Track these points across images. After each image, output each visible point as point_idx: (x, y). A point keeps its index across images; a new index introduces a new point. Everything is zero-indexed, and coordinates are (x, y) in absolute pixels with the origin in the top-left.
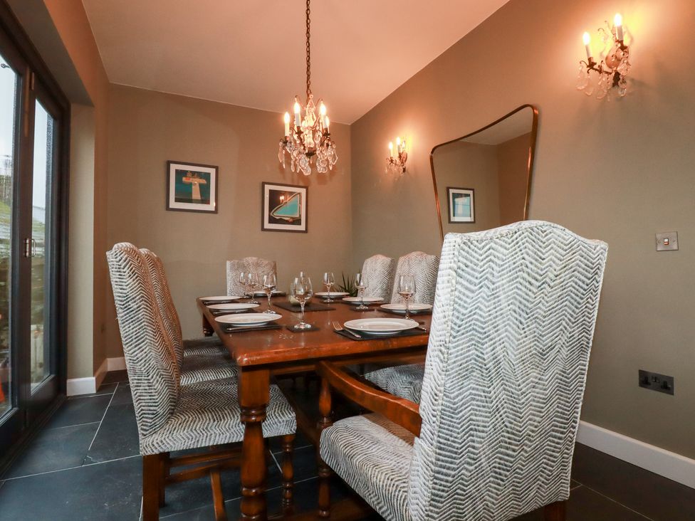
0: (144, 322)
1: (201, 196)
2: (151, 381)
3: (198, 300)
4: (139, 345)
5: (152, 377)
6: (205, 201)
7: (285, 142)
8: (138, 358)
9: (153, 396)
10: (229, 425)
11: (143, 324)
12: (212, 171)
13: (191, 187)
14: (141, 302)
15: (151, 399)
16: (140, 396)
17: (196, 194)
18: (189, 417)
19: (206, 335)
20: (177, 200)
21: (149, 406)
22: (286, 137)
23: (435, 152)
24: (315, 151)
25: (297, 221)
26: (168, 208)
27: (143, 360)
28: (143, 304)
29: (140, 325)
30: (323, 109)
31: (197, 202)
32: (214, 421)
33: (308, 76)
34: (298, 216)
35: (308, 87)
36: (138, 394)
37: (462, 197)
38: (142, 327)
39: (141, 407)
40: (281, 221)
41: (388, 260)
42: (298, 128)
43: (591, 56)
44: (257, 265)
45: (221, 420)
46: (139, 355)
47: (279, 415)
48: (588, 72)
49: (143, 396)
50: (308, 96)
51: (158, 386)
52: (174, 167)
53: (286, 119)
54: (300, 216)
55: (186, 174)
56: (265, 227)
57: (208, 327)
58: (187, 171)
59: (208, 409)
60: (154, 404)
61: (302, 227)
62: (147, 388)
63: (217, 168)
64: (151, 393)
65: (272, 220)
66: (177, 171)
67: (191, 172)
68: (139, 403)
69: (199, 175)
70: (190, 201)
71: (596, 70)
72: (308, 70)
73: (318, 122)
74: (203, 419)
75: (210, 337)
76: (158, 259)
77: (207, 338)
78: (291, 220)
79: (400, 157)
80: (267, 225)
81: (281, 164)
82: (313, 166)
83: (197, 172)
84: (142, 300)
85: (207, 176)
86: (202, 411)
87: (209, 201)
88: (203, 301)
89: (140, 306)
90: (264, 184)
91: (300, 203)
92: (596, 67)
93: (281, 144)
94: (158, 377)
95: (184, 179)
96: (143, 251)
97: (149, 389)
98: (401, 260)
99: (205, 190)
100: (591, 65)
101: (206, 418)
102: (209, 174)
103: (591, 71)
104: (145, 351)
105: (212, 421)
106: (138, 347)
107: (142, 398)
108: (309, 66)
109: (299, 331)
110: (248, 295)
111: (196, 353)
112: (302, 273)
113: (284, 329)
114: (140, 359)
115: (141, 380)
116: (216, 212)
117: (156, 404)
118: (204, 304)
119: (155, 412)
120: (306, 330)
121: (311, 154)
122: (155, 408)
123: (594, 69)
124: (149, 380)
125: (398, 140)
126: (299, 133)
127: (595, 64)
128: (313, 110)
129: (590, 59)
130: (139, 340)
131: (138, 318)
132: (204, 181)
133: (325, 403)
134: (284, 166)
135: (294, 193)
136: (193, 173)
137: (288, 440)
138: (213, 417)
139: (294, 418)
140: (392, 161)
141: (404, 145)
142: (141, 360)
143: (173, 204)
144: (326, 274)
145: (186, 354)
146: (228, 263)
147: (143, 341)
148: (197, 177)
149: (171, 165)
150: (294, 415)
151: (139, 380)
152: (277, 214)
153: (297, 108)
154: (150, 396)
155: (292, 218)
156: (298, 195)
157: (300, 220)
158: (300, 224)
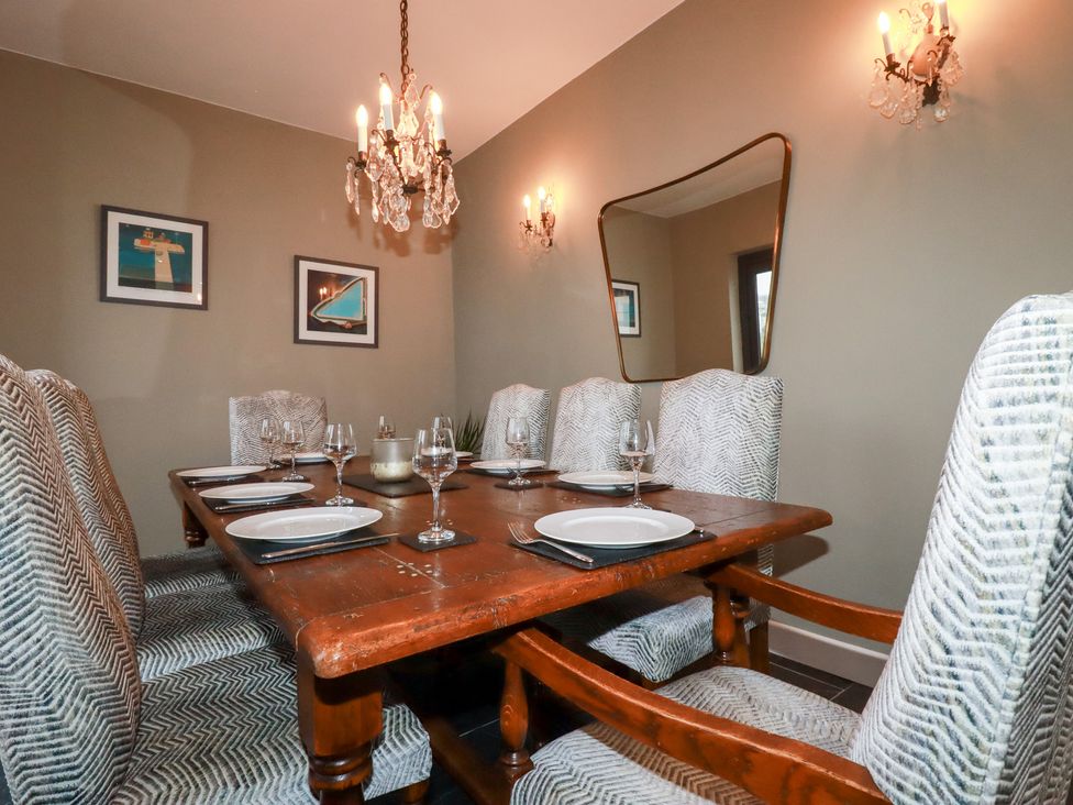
0: (30, 558)
1: (173, 277)
2: (58, 714)
3: (172, 475)
4: (15, 622)
5: (60, 705)
6: (183, 285)
7: (361, 164)
8: (14, 660)
9: (64, 752)
10: (277, 789)
11: (27, 566)
12: (197, 232)
13: (153, 258)
14: (19, 504)
15: (58, 763)
16: (23, 759)
17: (163, 272)
18: (170, 787)
19: (192, 544)
20: (123, 282)
21: (53, 781)
22: (360, 154)
23: (607, 210)
24: (422, 182)
25: (360, 328)
26: (103, 297)
27: (32, 662)
28: (28, 510)
29: (17, 568)
30: (436, 104)
31: (165, 286)
32: (237, 786)
33: (405, 39)
34: (361, 318)
35: (404, 58)
36: (19, 754)
37: (622, 295)
38: (26, 572)
39: (28, 786)
40: (330, 327)
41: (538, 394)
42: (389, 133)
43: (892, 52)
44: (291, 405)
45: (254, 781)
46: (18, 651)
47: (395, 745)
48: (887, 79)
49: (34, 757)
50: (405, 76)
51: (78, 725)
52: (115, 219)
53: (361, 117)
54: (365, 318)
55: (142, 233)
56: (301, 337)
57: (197, 527)
58: (144, 228)
59: (218, 754)
60: (69, 773)
61: (369, 338)
62: (47, 734)
63: (205, 225)
64: (59, 745)
65: (314, 325)
66: (122, 226)
67: (153, 229)
68: (25, 778)
69: (170, 236)
70: (151, 284)
71: (899, 75)
72: (404, 29)
73: (423, 129)
74: (207, 788)
75: (199, 549)
76: (79, 393)
77: (194, 550)
78: (349, 325)
79: (544, 219)
80: (305, 334)
81: (352, 205)
82: (415, 215)
83: (164, 231)
84: (25, 501)
85: (186, 239)
86: (204, 764)
87: (191, 286)
88: (187, 480)
89: (17, 517)
90: (297, 259)
91: (365, 296)
92: (897, 70)
93: (350, 166)
94: (77, 701)
95: (137, 242)
96: (36, 376)
97: (53, 737)
98: (566, 393)
99: (181, 265)
100: (892, 67)
101: (214, 781)
102: (189, 236)
103: (891, 76)
104: (34, 637)
105: (231, 787)
106: (14, 629)
107: (30, 763)
108: (405, 20)
109: (431, 549)
110: (276, 462)
111: (171, 589)
112: (382, 418)
113: (394, 544)
114: (22, 659)
115: (27, 715)
116: (204, 306)
117: (75, 773)
118: (187, 485)
119: (73, 793)
120: (445, 546)
121: (413, 189)
122: (71, 783)
123: (894, 73)
124: (50, 712)
125: (541, 192)
126: (391, 143)
127: (898, 65)
128: (413, 106)
129: (889, 58)
130: (15, 610)
131: (11, 551)
132: (178, 249)
133: (514, 717)
134: (357, 210)
135: (354, 277)
136: (157, 233)
137: (413, 796)
138: (233, 776)
139: (427, 745)
140: (529, 227)
141: (549, 201)
142: (24, 664)
143: (114, 289)
144: (437, 420)
145: (150, 594)
146: (233, 402)
147: (30, 612)
148: (165, 241)
149: (111, 214)
150: (425, 737)
151: (20, 716)
152: (323, 315)
153: (386, 95)
154: (55, 754)
155: (351, 322)
156: (361, 282)
157: (366, 325)
158: (365, 332)
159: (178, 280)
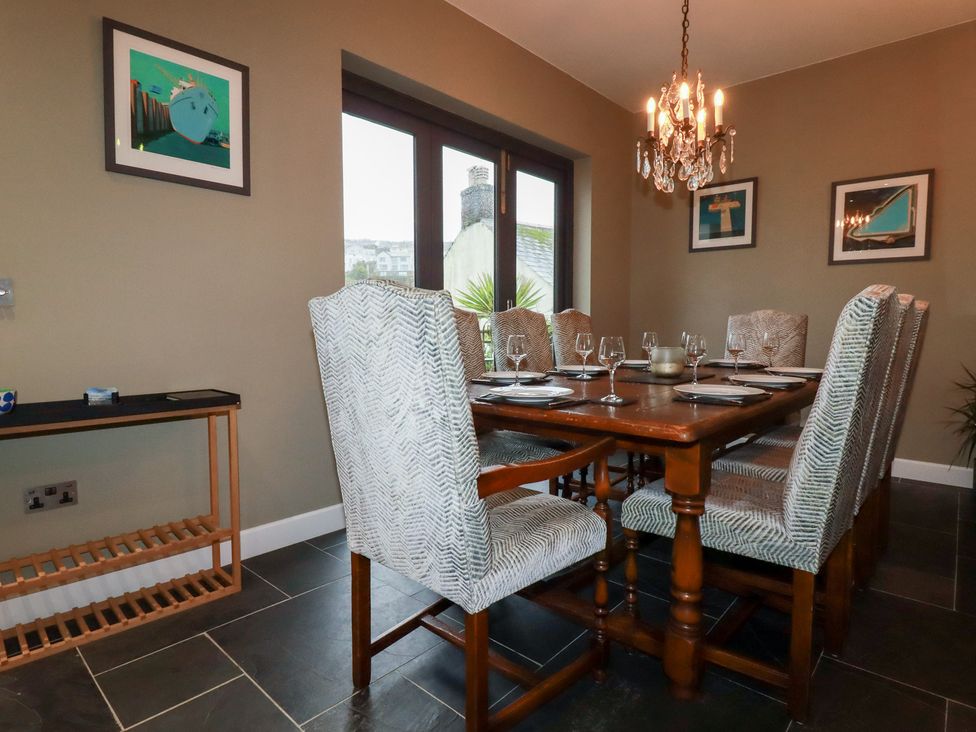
1: (733, 226)
6: (739, 230)
12: (749, 187)
13: (719, 216)
17: (726, 225)
20: (703, 236)
25: (905, 241)
26: (691, 250)
31: (727, 235)
34: (907, 230)
40: (870, 245)
52: (698, 195)
54: (913, 229)
55: (713, 200)
56: (836, 259)
58: (714, 195)
61: (918, 250)
63: (755, 180)
65: (851, 245)
66: (702, 199)
67: (720, 195)
69: (731, 196)
70: (718, 236)
78: (892, 240)
83: (728, 193)
87: (744, 230)
90: (834, 185)
91: (914, 205)
95: (711, 207)
99: (737, 217)
116: (753, 244)
132: (736, 204)
135: (901, 187)
136: (722, 196)
143: (698, 243)
146: (730, 320)
148: (727, 201)
152: (861, 234)
155: (891, 235)
156: (910, 191)
157: (913, 236)
158: (912, 244)
159: (736, 229)
